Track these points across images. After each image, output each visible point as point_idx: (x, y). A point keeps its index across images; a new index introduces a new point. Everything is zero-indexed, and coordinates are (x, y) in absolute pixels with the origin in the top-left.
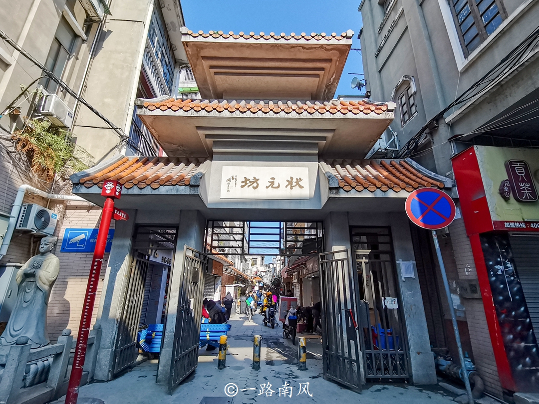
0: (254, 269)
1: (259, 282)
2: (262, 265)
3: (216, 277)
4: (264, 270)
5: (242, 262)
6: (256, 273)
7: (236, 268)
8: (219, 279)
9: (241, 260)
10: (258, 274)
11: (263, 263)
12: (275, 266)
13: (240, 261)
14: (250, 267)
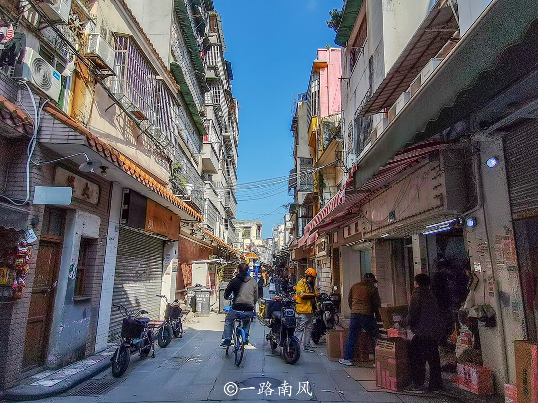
0: (247, 241)
1: (255, 261)
2: (258, 237)
3: (164, 242)
4: (261, 245)
5: (227, 229)
6: (250, 247)
7: (217, 236)
8: (172, 246)
9: (226, 226)
10: (252, 249)
11: (259, 234)
12: (276, 240)
13: (223, 227)
14: (240, 239)
